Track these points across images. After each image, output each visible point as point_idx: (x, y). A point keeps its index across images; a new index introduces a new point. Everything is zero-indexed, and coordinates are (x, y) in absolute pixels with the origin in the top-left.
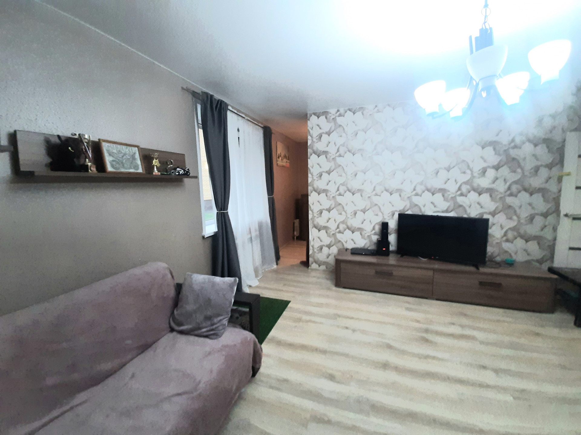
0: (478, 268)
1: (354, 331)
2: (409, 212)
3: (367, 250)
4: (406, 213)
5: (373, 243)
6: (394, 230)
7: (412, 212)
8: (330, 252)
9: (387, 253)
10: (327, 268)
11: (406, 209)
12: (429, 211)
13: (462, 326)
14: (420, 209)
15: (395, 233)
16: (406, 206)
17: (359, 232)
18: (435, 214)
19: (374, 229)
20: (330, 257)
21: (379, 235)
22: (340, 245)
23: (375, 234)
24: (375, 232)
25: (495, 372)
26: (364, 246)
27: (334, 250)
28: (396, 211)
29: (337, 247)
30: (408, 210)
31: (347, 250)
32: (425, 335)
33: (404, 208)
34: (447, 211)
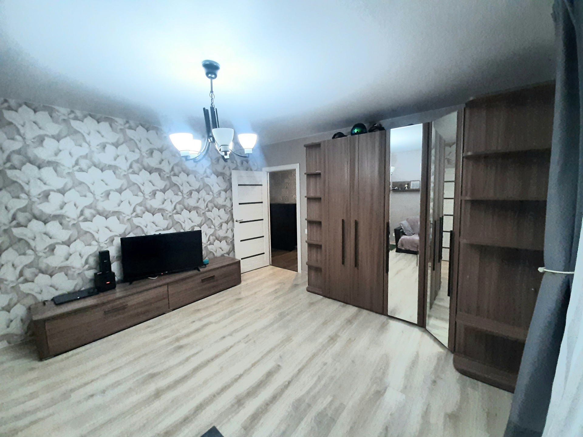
0: (199, 270)
1: (104, 392)
2: (131, 235)
3: (80, 291)
4: (128, 236)
5: (88, 281)
6: (115, 257)
7: (135, 234)
8: (12, 318)
9: (113, 286)
10: (9, 343)
11: (127, 232)
12: (151, 231)
13: (200, 320)
14: (143, 231)
15: (118, 260)
16: (126, 229)
17: (63, 273)
18: (157, 233)
19: (86, 262)
20: (13, 325)
21: (96, 269)
22: (29, 301)
23: (90, 268)
24: (89, 267)
25: (230, 336)
26: (74, 289)
27: (19, 311)
28: (116, 236)
29: (24, 305)
30: (129, 233)
31: (44, 303)
32: (177, 344)
33: (124, 232)
34: (167, 229)
